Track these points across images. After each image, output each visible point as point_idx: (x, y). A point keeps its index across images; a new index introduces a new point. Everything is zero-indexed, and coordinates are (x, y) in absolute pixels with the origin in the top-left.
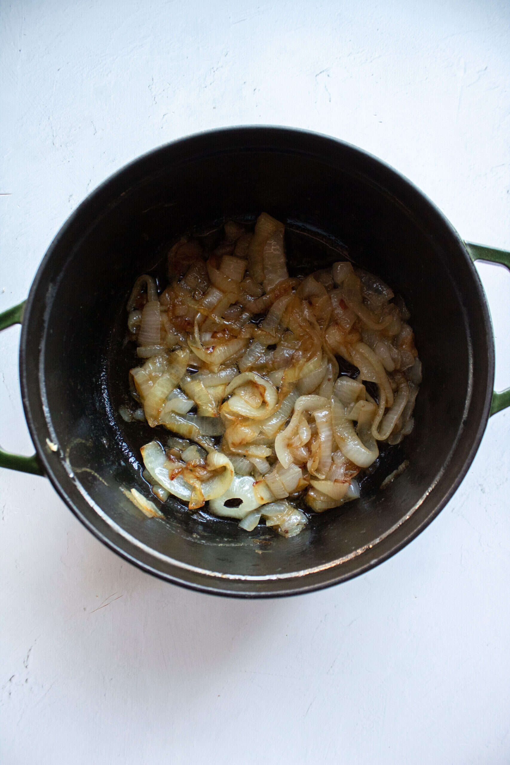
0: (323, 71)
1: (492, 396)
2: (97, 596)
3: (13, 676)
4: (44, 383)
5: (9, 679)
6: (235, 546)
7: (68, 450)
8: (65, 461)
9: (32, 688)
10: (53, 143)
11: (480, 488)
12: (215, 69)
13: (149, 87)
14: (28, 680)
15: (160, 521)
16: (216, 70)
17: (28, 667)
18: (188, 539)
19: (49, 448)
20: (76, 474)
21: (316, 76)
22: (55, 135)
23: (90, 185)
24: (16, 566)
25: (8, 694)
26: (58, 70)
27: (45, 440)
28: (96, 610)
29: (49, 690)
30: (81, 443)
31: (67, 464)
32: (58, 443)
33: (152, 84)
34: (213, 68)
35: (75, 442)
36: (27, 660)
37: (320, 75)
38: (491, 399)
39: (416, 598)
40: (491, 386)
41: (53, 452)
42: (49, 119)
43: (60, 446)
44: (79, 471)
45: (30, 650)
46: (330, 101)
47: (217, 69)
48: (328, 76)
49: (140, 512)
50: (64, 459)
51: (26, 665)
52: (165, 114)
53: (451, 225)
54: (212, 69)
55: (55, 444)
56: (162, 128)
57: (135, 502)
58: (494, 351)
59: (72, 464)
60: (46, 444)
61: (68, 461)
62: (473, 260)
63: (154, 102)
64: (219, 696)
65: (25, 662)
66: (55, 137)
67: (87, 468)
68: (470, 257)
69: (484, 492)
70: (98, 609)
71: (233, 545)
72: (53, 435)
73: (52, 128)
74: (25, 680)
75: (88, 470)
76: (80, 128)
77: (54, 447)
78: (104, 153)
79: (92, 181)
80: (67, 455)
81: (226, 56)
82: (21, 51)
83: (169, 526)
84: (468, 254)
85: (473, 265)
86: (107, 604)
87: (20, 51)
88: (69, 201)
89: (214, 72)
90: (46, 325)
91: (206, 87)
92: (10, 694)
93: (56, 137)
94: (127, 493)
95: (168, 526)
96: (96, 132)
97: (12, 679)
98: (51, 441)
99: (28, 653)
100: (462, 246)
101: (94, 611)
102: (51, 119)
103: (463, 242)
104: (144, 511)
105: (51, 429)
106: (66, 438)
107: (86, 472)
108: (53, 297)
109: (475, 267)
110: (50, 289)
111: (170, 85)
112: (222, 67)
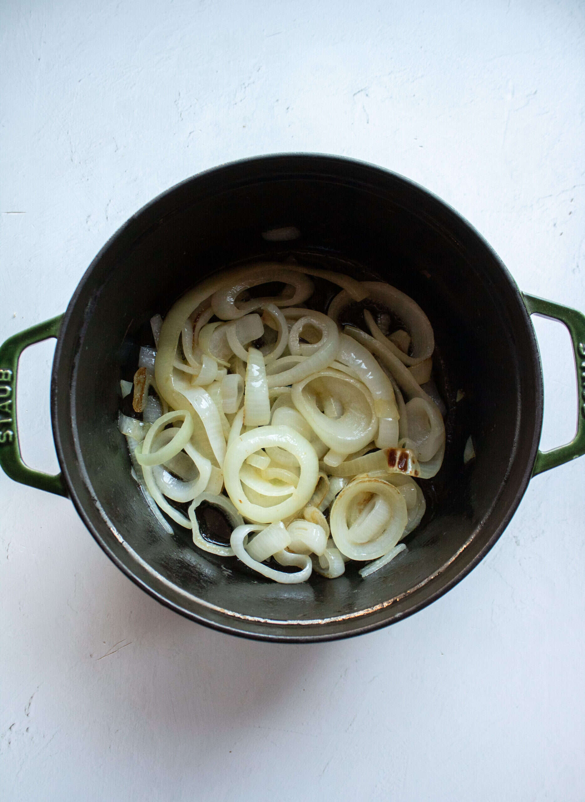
0: (362, 90)
1: (536, 455)
2: (104, 642)
3: (13, 725)
5: (9, 728)
9: (32, 738)
10: (72, 160)
11: (514, 540)
12: (246, 85)
13: (175, 102)
14: (29, 728)
16: (248, 86)
17: (29, 715)
21: (354, 95)
22: (73, 151)
23: (109, 205)
24: (20, 608)
25: (7, 743)
26: (79, 81)
28: (103, 657)
29: (51, 740)
33: (179, 99)
36: (29, 707)
37: (358, 94)
38: (535, 458)
39: (442, 654)
40: (536, 445)
42: (68, 133)
45: (32, 697)
46: (368, 123)
47: (249, 84)
48: (367, 95)
51: (27, 714)
52: (192, 132)
53: (511, 275)
54: (243, 85)
56: (188, 146)
58: (542, 409)
62: (530, 313)
63: (181, 119)
64: (230, 752)
65: (27, 710)
66: (74, 153)
68: (526, 310)
69: (518, 545)
70: (105, 656)
73: (70, 143)
74: (26, 729)
76: (100, 144)
78: (126, 171)
79: (112, 201)
81: (258, 71)
82: (41, 60)
84: (525, 307)
85: (529, 318)
86: (114, 651)
87: (39, 59)
88: (87, 222)
89: (245, 88)
90: (82, 341)
91: (236, 104)
92: (10, 743)
96: (117, 149)
97: (12, 728)
99: (30, 700)
100: (519, 297)
101: (101, 658)
102: (70, 134)
103: (521, 294)
109: (531, 320)
110: (89, 304)
111: (197, 100)
112: (254, 83)
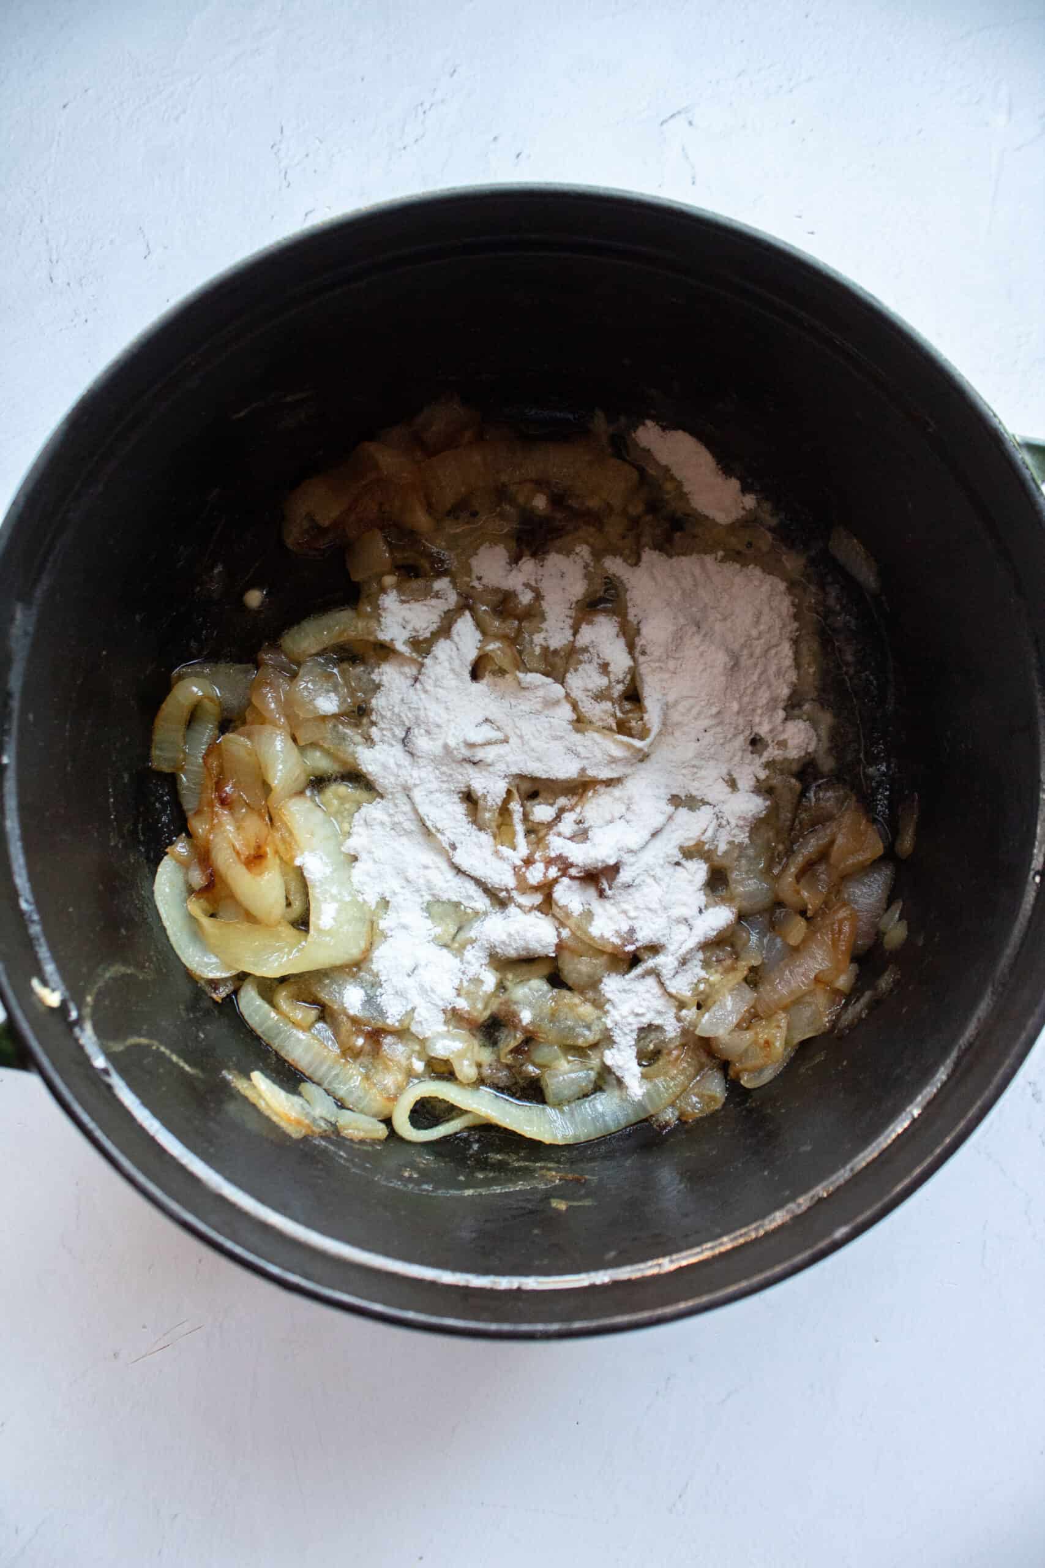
0: (678, 112)
2: (144, 1327)
4: (19, 844)
6: (503, 1191)
7: (89, 999)
8: (82, 1030)
10: (51, 278)
12: (427, 106)
13: (272, 147)
15: (323, 1143)
16: (430, 109)
18: (392, 1185)
19: (41, 1001)
20: (109, 1056)
21: (662, 124)
22: (54, 258)
26: (64, 107)
27: (29, 982)
28: (142, 1357)
30: (124, 975)
31: (87, 1037)
32: (63, 988)
33: (280, 141)
34: (422, 104)
35: (108, 975)
37: (671, 122)
41: (52, 1010)
42: (41, 221)
43: (67, 994)
44: (118, 1047)
46: (693, 183)
47: (432, 105)
48: (690, 123)
49: (274, 1127)
50: (79, 1022)
52: (311, 212)
54: (420, 108)
55: (53, 990)
57: (262, 1105)
59: (101, 1032)
60: (31, 991)
61: (88, 1027)
63: (285, 184)
64: (421, 1559)
66: (55, 262)
67: (140, 1036)
70: (147, 1355)
71: (497, 1190)
72: (50, 968)
73: (47, 242)
75: (143, 1041)
76: (112, 242)
77: (52, 998)
80: (87, 1011)
81: (452, 75)
83: (345, 1156)
86: (166, 1344)
89: (424, 112)
90: (15, 704)
91: (405, 148)
93: (57, 262)
94: (240, 1084)
95: (341, 1157)
96: (149, 253)
98: (45, 983)
101: (139, 1360)
102: (46, 221)
104: (283, 1124)
105: (43, 952)
106: (84, 970)
107: (138, 1046)
108: (26, 633)
110: (19, 615)
111: (321, 142)
112: (443, 101)
